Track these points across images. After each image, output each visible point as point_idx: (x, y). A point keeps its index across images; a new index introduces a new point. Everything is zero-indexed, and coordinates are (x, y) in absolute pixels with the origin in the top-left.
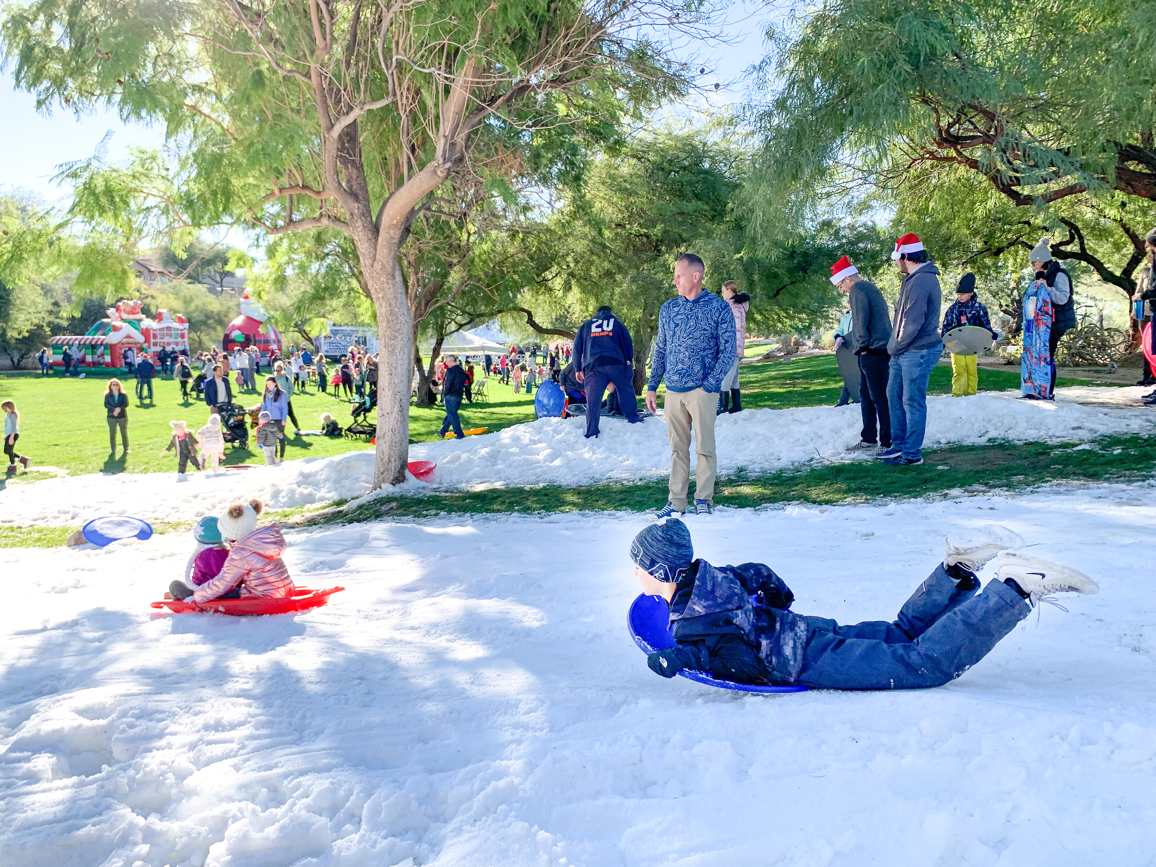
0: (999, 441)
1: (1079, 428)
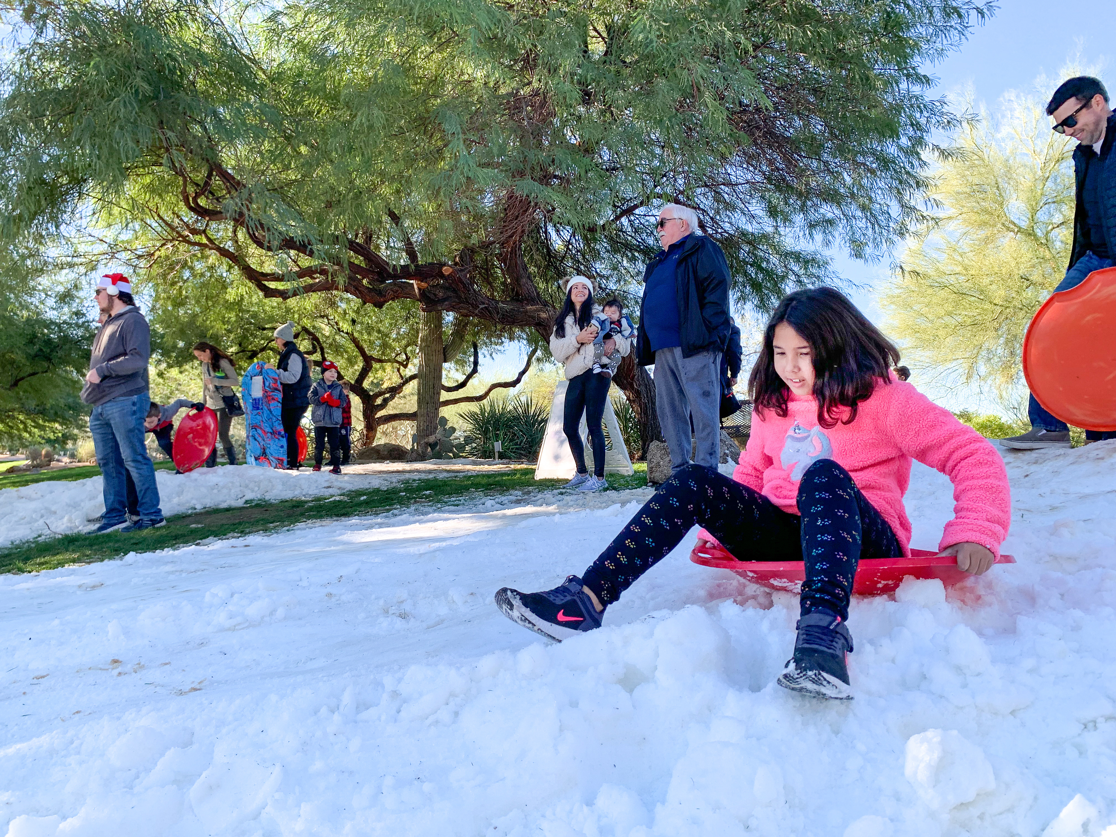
0: (255, 502)
1: (329, 487)
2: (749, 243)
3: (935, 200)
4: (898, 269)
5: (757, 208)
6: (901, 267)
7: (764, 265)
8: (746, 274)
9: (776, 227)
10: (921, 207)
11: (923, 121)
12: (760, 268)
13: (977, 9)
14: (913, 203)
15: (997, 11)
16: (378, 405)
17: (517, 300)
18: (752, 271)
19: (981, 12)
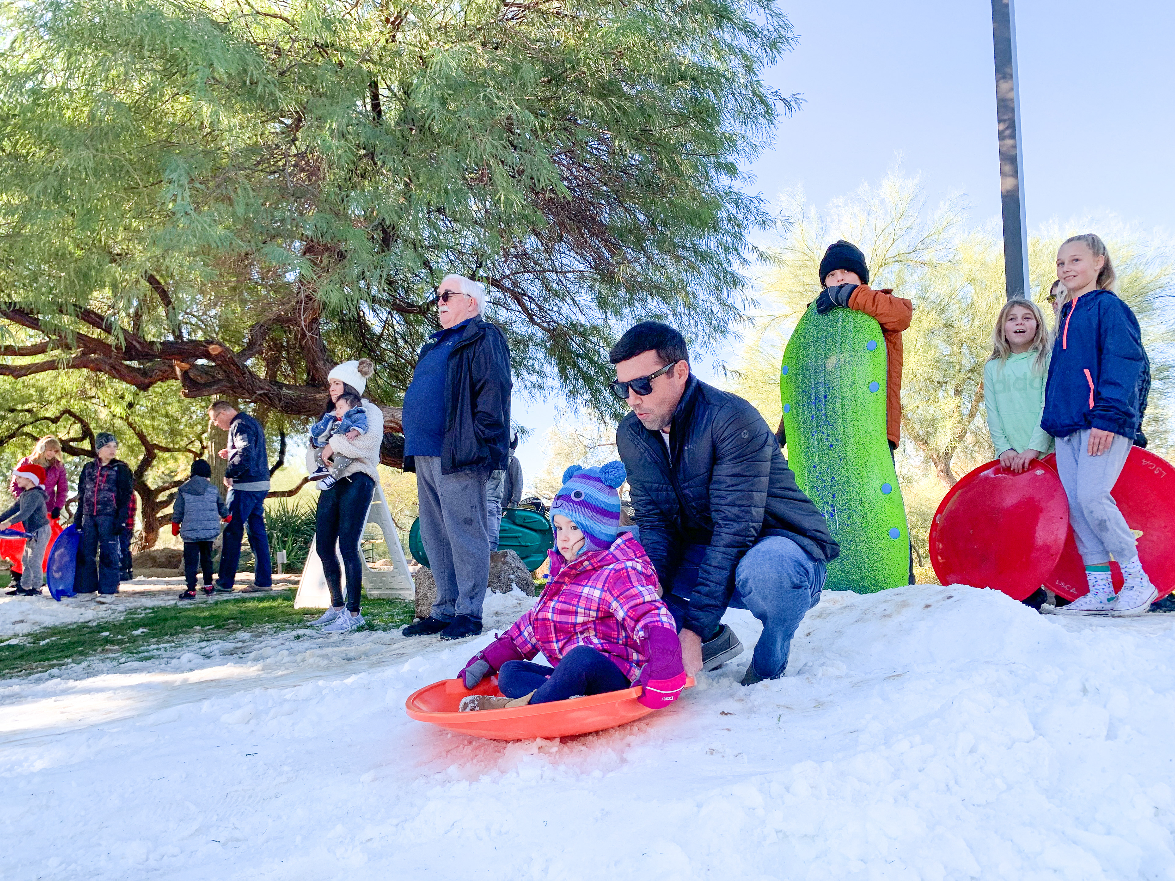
2: (581, 334)
3: (753, 300)
4: (721, 369)
5: (585, 298)
6: (723, 366)
7: (596, 358)
8: (575, 365)
9: (606, 319)
10: (739, 305)
11: (740, 216)
12: (591, 361)
13: (783, 100)
14: (730, 301)
15: (803, 104)
16: (161, 502)
17: (313, 386)
18: (581, 363)
19: (788, 104)
